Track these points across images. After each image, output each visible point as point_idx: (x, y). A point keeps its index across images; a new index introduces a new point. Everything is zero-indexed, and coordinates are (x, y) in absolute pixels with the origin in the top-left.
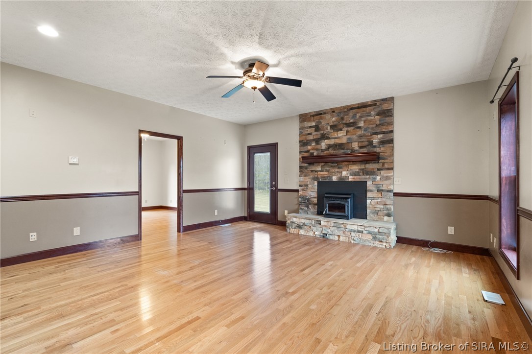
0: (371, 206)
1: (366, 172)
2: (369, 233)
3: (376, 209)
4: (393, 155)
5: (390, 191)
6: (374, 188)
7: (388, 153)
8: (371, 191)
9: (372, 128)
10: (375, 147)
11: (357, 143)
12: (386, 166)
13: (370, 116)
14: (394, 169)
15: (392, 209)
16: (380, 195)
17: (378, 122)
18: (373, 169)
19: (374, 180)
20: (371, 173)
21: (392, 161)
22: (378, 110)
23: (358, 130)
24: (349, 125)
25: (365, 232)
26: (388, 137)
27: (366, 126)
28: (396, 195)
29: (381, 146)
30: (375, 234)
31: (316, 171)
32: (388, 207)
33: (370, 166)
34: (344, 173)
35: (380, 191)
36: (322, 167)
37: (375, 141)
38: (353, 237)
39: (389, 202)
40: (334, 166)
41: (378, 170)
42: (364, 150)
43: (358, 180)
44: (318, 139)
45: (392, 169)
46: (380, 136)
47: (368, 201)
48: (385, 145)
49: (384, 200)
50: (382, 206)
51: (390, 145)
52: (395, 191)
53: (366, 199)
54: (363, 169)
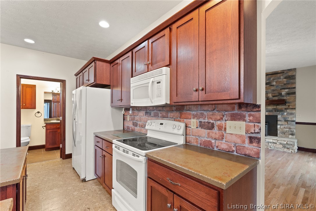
0: (280, 129)
2: (281, 144)
3: (284, 131)
4: (295, 101)
5: (294, 121)
6: (282, 119)
7: (292, 100)
8: (280, 121)
9: (282, 86)
10: (283, 96)
11: (271, 94)
12: (291, 107)
13: (280, 79)
14: (296, 109)
15: (295, 131)
16: (286, 123)
17: (285, 83)
18: (282, 108)
19: (282, 115)
20: (281, 111)
21: (295, 104)
22: (285, 75)
23: (272, 87)
25: (277, 143)
26: (292, 91)
27: (277, 85)
28: (297, 123)
29: (288, 96)
30: (285, 144)
32: (292, 130)
33: (279, 107)
35: (286, 121)
37: (284, 92)
38: (270, 146)
39: (292, 127)
41: (285, 109)
42: (276, 98)
43: (272, 114)
45: (295, 109)
46: (286, 90)
47: (278, 126)
48: (290, 95)
49: (289, 126)
50: (288, 130)
51: (294, 95)
52: (297, 121)
53: (277, 125)
54: (275, 109)
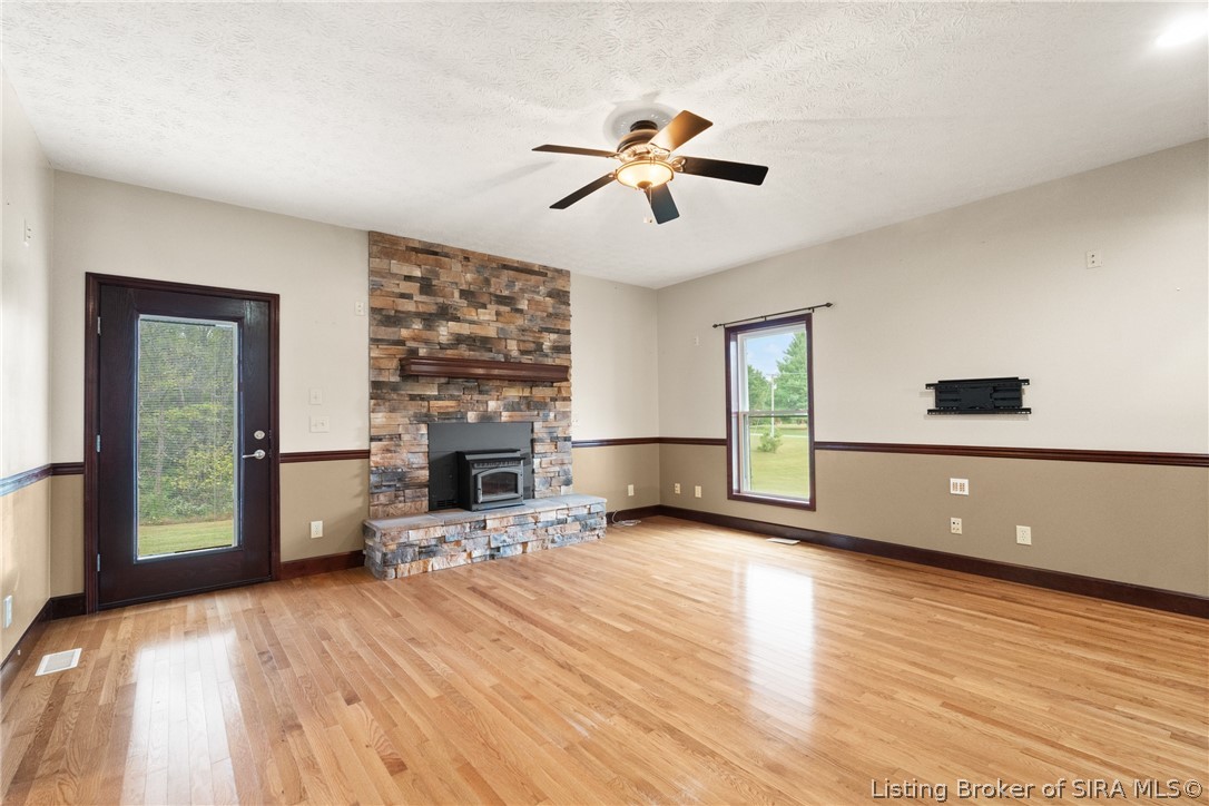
0: (540, 470)
1: (530, 404)
2: (576, 519)
3: (549, 475)
5: (568, 439)
6: (544, 435)
8: (542, 440)
9: (542, 319)
10: (547, 356)
11: (514, 342)
12: (562, 394)
13: (538, 293)
14: (572, 399)
15: (572, 471)
16: (553, 447)
17: (551, 310)
18: (544, 398)
19: (545, 421)
20: (541, 405)
21: (568, 385)
22: (551, 286)
23: (518, 315)
24: (501, 300)
25: (569, 519)
26: (563, 341)
27: (532, 312)
28: (575, 445)
29: (555, 355)
30: (585, 518)
32: (566, 467)
33: (541, 392)
34: (492, 405)
35: (554, 440)
36: (440, 387)
37: (547, 345)
38: (551, 537)
39: (565, 459)
40: (471, 389)
41: (554, 400)
42: (526, 359)
43: (518, 419)
45: (569, 399)
46: (553, 336)
47: (537, 462)
48: (561, 356)
49: (560, 455)
50: (557, 469)
51: (567, 356)
52: (574, 438)
53: (534, 458)
54: (526, 398)
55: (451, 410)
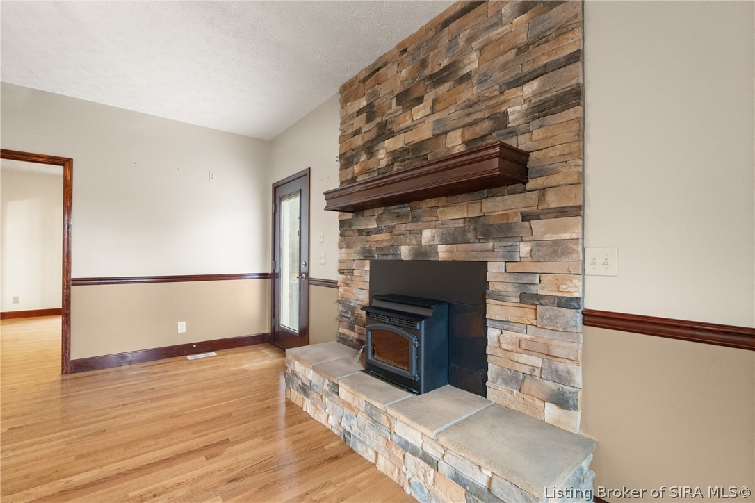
0: (499, 352)
1: (486, 230)
3: (517, 367)
4: (581, 153)
5: (569, 303)
6: (510, 288)
7: (559, 150)
8: (499, 297)
9: (504, 66)
10: (515, 131)
11: (459, 132)
12: (552, 201)
13: (499, 24)
14: (588, 211)
15: (578, 380)
16: (531, 316)
18: (507, 216)
19: (509, 258)
20: (503, 231)
21: (574, 179)
23: (463, 86)
24: (437, 79)
26: (560, 83)
27: (485, 67)
28: (595, 319)
31: (369, 232)
32: (561, 366)
33: (496, 208)
34: (427, 235)
35: (529, 299)
37: (515, 112)
39: (560, 347)
40: (405, 216)
41: (526, 217)
43: (461, 256)
44: (372, 141)
45: (578, 210)
46: (530, 88)
47: (492, 333)
48: (548, 119)
49: (546, 335)
50: (537, 361)
51: (571, 114)
52: (590, 304)
53: (486, 328)
54: (476, 219)
55: (385, 244)
